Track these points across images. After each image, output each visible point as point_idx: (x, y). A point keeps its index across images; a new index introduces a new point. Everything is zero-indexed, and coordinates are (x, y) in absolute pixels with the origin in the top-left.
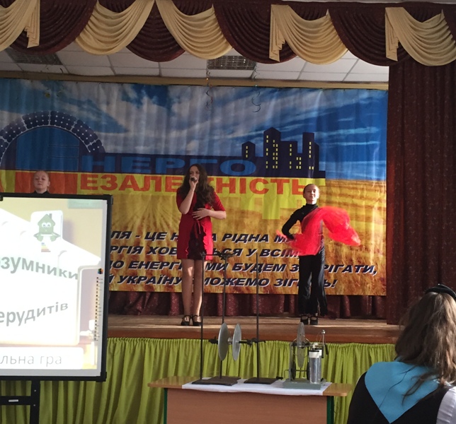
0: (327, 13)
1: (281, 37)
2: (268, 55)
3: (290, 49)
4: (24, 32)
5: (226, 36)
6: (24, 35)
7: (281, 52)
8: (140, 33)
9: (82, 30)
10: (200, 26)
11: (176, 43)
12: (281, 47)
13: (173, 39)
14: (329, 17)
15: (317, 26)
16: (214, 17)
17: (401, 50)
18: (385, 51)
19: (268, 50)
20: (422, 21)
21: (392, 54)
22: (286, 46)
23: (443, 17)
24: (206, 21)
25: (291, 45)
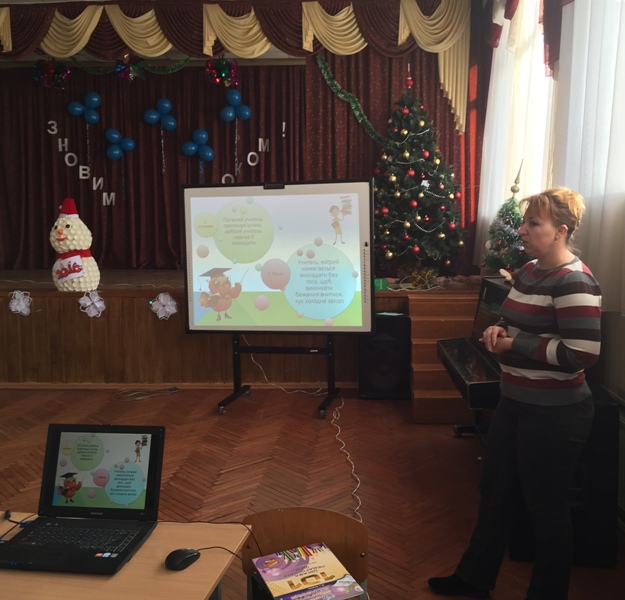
1: (213, 34)
2: (202, 50)
3: (221, 44)
5: (166, 36)
7: (214, 48)
8: (92, 35)
9: (45, 36)
11: (124, 43)
12: (213, 43)
13: (121, 40)
14: (253, 13)
16: (154, 18)
17: (316, 42)
18: (301, 44)
19: (202, 47)
20: (333, 14)
21: (308, 45)
22: (217, 42)
23: (351, 10)
24: (147, 23)
25: (222, 41)
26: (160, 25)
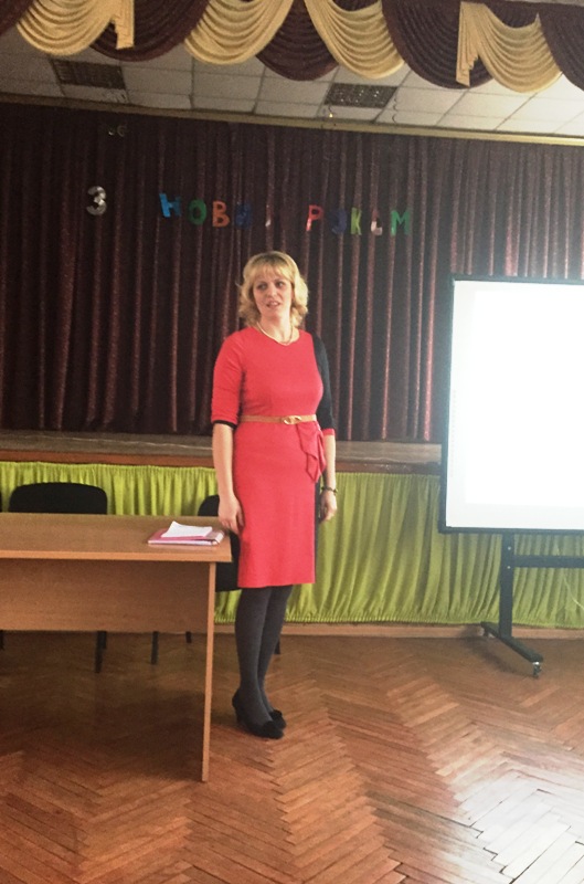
0: (537, 19)
1: (474, 50)
2: (455, 76)
3: (484, 68)
4: (111, 26)
5: (397, 45)
6: (110, 30)
7: (471, 73)
8: (277, 35)
9: (194, 27)
10: (363, 28)
12: (472, 64)
14: (539, 25)
15: (524, 36)
16: (381, 16)
19: (455, 70)
22: (479, 63)
24: (370, 21)
25: (487, 62)
26: (388, 27)
